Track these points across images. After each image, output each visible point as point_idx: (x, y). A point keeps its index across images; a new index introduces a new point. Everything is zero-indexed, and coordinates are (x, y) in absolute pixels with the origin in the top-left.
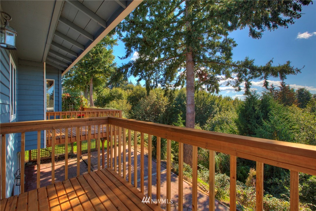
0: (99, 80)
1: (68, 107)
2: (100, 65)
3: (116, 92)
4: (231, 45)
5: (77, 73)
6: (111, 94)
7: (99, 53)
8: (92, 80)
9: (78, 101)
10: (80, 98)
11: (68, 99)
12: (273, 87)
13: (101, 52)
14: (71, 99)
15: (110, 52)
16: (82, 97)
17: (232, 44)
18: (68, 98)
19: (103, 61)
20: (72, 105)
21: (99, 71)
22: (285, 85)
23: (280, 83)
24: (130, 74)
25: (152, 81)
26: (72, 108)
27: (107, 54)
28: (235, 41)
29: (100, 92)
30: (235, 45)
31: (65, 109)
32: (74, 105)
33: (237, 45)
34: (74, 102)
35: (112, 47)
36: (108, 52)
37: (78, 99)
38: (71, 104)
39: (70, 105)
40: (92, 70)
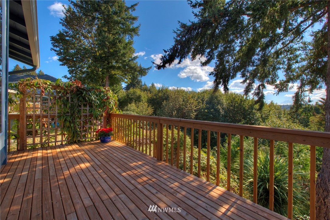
0: (116, 77)
1: (79, 111)
2: (119, 57)
3: (134, 93)
5: (90, 68)
6: (128, 95)
7: (118, 42)
8: (108, 77)
9: (101, 99)
10: (103, 92)
11: (78, 93)
13: (120, 42)
14: (84, 92)
15: (130, 43)
16: (107, 91)
18: (78, 90)
19: (122, 53)
20: (88, 108)
21: (117, 66)
26: (88, 114)
27: (127, 45)
31: (72, 115)
32: (91, 106)
34: (92, 100)
35: (132, 37)
36: (128, 43)
37: (100, 94)
38: (85, 106)
39: (82, 108)
40: (108, 65)
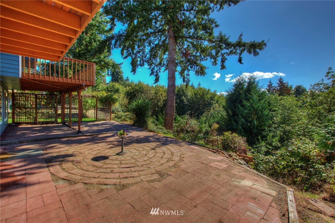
4: (214, 26)
7: (93, 42)
12: (271, 83)
17: (214, 24)
22: (283, 81)
23: (279, 80)
24: (113, 47)
25: (139, 59)
28: (216, 22)
29: (95, 87)
30: (217, 26)
33: (219, 26)
